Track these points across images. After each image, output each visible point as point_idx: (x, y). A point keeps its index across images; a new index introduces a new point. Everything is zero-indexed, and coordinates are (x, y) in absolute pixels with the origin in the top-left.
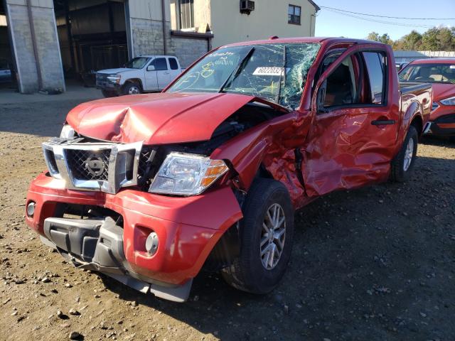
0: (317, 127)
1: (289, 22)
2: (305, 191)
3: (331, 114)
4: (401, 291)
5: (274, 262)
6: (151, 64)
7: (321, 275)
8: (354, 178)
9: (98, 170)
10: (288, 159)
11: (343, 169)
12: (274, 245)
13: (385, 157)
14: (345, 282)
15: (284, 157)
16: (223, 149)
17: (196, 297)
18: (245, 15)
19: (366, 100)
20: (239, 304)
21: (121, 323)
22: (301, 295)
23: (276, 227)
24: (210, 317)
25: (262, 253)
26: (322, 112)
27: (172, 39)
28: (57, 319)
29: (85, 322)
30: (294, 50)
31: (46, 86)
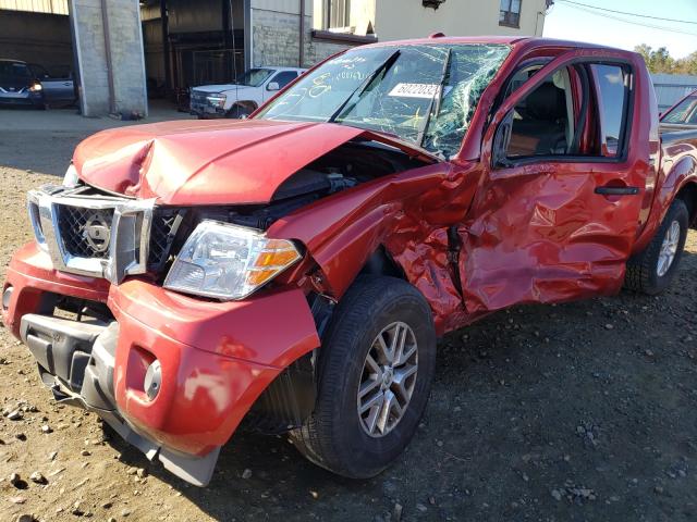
0: (493, 192)
1: (501, 23)
2: (463, 302)
3: (519, 171)
4: (614, 499)
5: (389, 422)
6: (273, 80)
7: (475, 453)
8: (555, 285)
9: (102, 241)
10: (435, 244)
11: (538, 268)
12: (391, 395)
13: (617, 252)
14: (515, 470)
15: (429, 240)
16: (290, 223)
17: (247, 471)
18: (430, 10)
19: (592, 150)
20: (315, 494)
21: (108, 506)
22: (431, 486)
23: (397, 362)
24: (260, 510)
25: (361, 409)
26: (501, 166)
27: (313, 44)
28: (8, 487)
29: (51, 497)
30: (465, 57)
31: (120, 107)
